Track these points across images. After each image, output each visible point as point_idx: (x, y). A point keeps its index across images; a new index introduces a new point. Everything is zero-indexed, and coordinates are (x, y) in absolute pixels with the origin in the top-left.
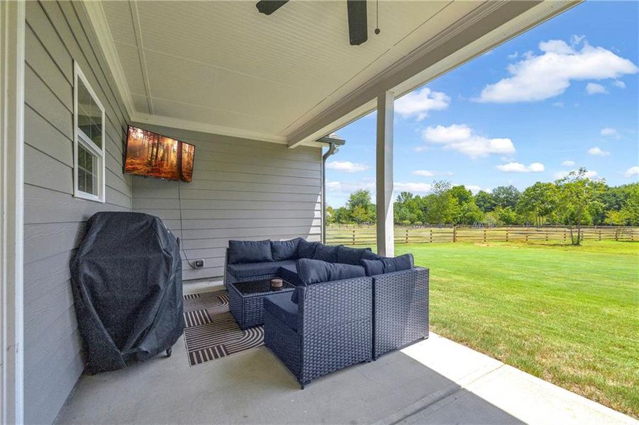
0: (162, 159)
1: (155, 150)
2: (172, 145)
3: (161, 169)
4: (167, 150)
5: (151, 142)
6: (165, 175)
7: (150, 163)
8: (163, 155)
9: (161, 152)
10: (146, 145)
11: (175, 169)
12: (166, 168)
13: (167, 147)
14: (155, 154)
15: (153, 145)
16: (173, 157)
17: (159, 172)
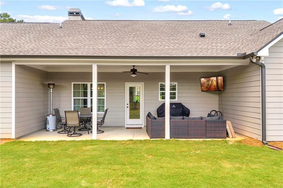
0: (211, 85)
1: (208, 82)
2: (214, 79)
3: (211, 88)
4: (212, 81)
5: (207, 80)
6: (213, 90)
7: (207, 87)
8: (211, 83)
9: (210, 82)
10: (205, 82)
11: (216, 87)
12: (213, 87)
13: (212, 80)
14: (208, 84)
15: (207, 81)
16: (215, 83)
17: (210, 89)
